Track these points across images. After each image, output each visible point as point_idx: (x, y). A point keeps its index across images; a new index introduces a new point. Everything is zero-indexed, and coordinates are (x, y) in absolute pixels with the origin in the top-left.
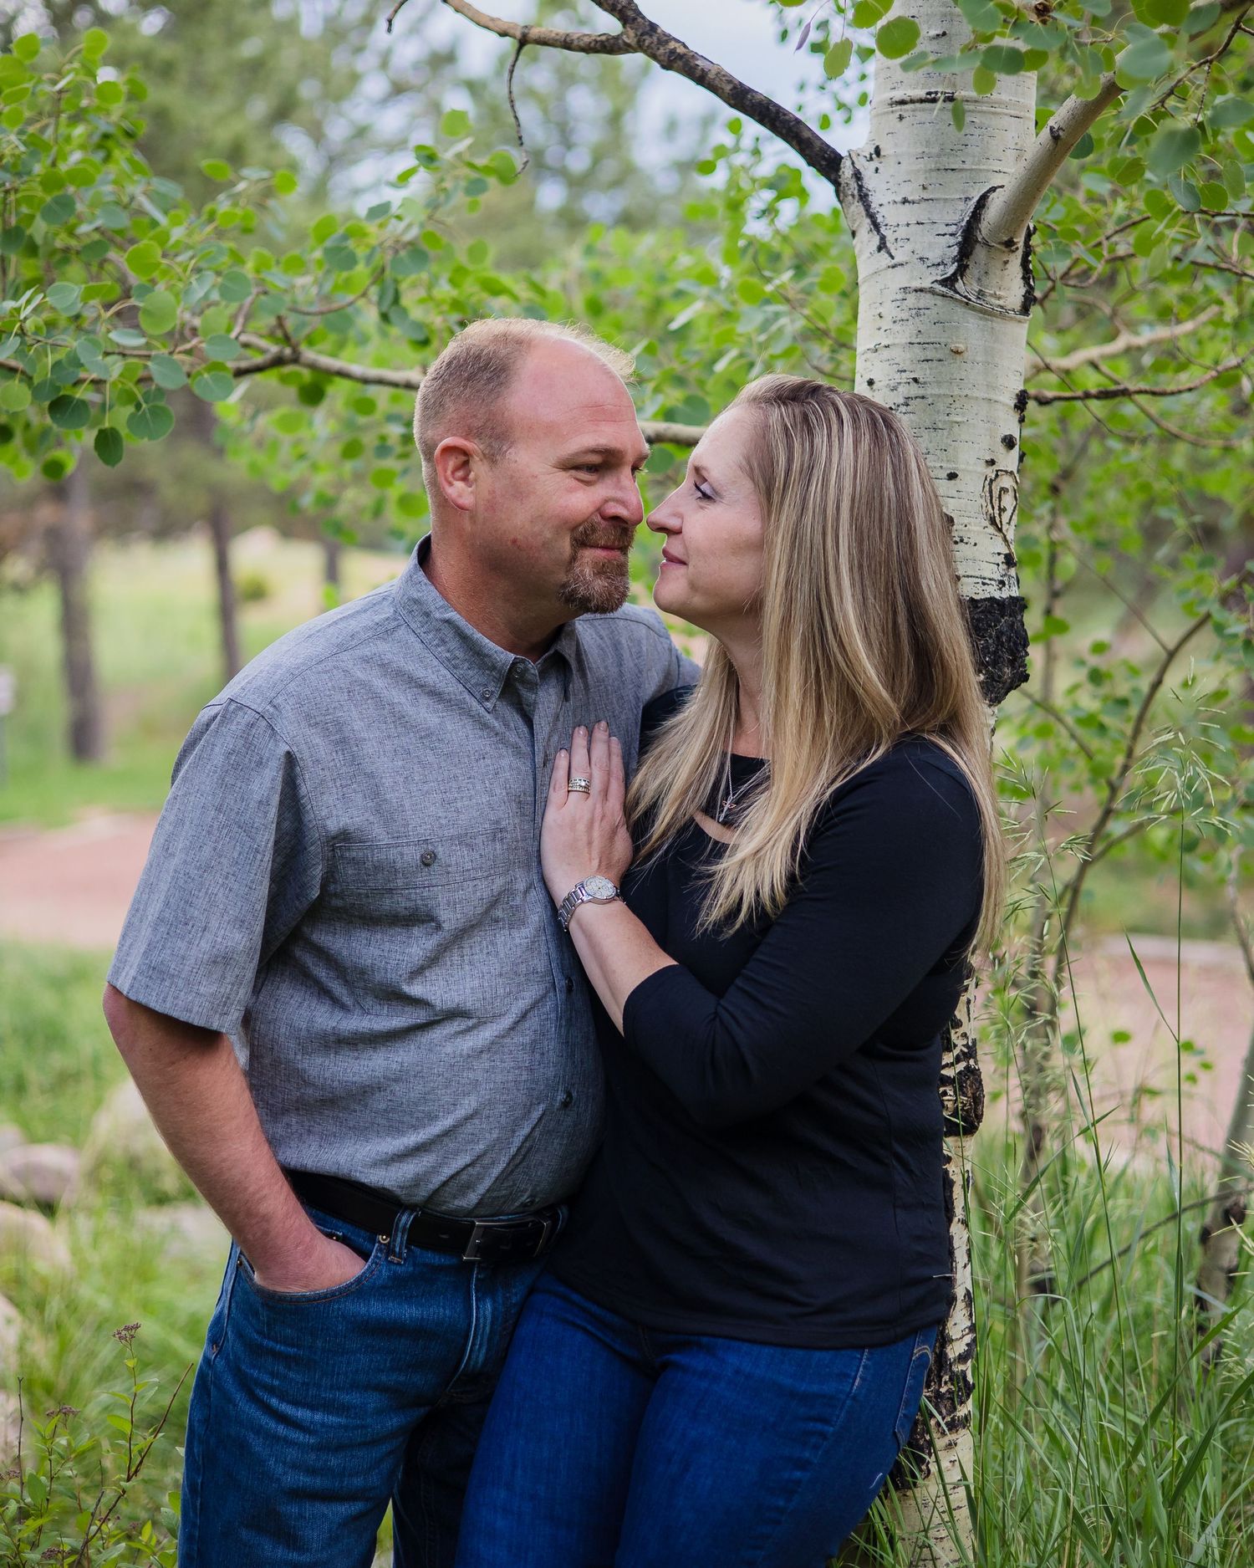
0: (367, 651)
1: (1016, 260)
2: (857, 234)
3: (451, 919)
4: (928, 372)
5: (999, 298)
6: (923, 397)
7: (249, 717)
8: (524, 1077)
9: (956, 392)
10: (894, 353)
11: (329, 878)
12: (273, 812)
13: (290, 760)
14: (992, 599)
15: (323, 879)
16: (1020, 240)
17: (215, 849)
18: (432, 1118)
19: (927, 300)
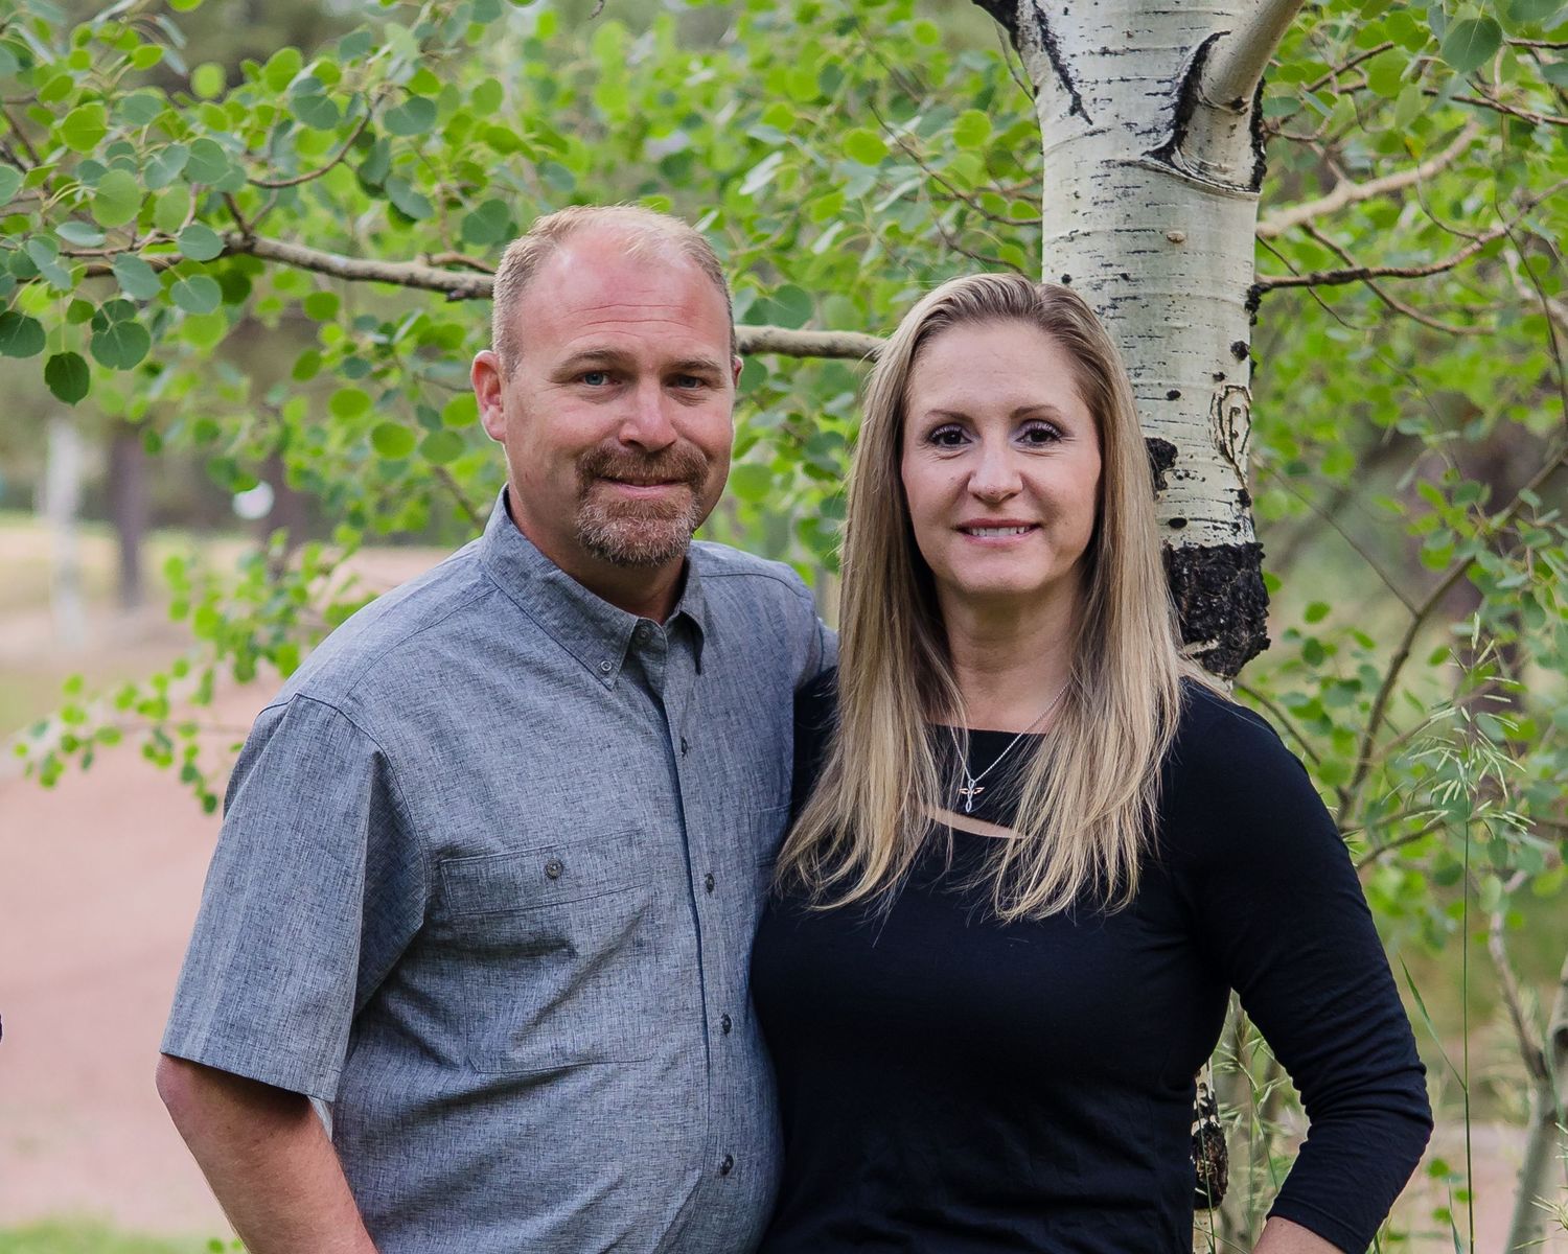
0: (456, 626)
1: (1244, 123)
2: (1041, 91)
3: (587, 943)
4: (1140, 265)
5: (1225, 172)
6: (1135, 298)
7: (324, 713)
8: (676, 1138)
9: (1176, 290)
10: (1099, 243)
11: (436, 903)
12: (363, 825)
13: (381, 762)
14: (1226, 547)
15: (427, 905)
16: (1249, 100)
17: (295, 876)
18: (567, 1190)
19: (1135, 176)
